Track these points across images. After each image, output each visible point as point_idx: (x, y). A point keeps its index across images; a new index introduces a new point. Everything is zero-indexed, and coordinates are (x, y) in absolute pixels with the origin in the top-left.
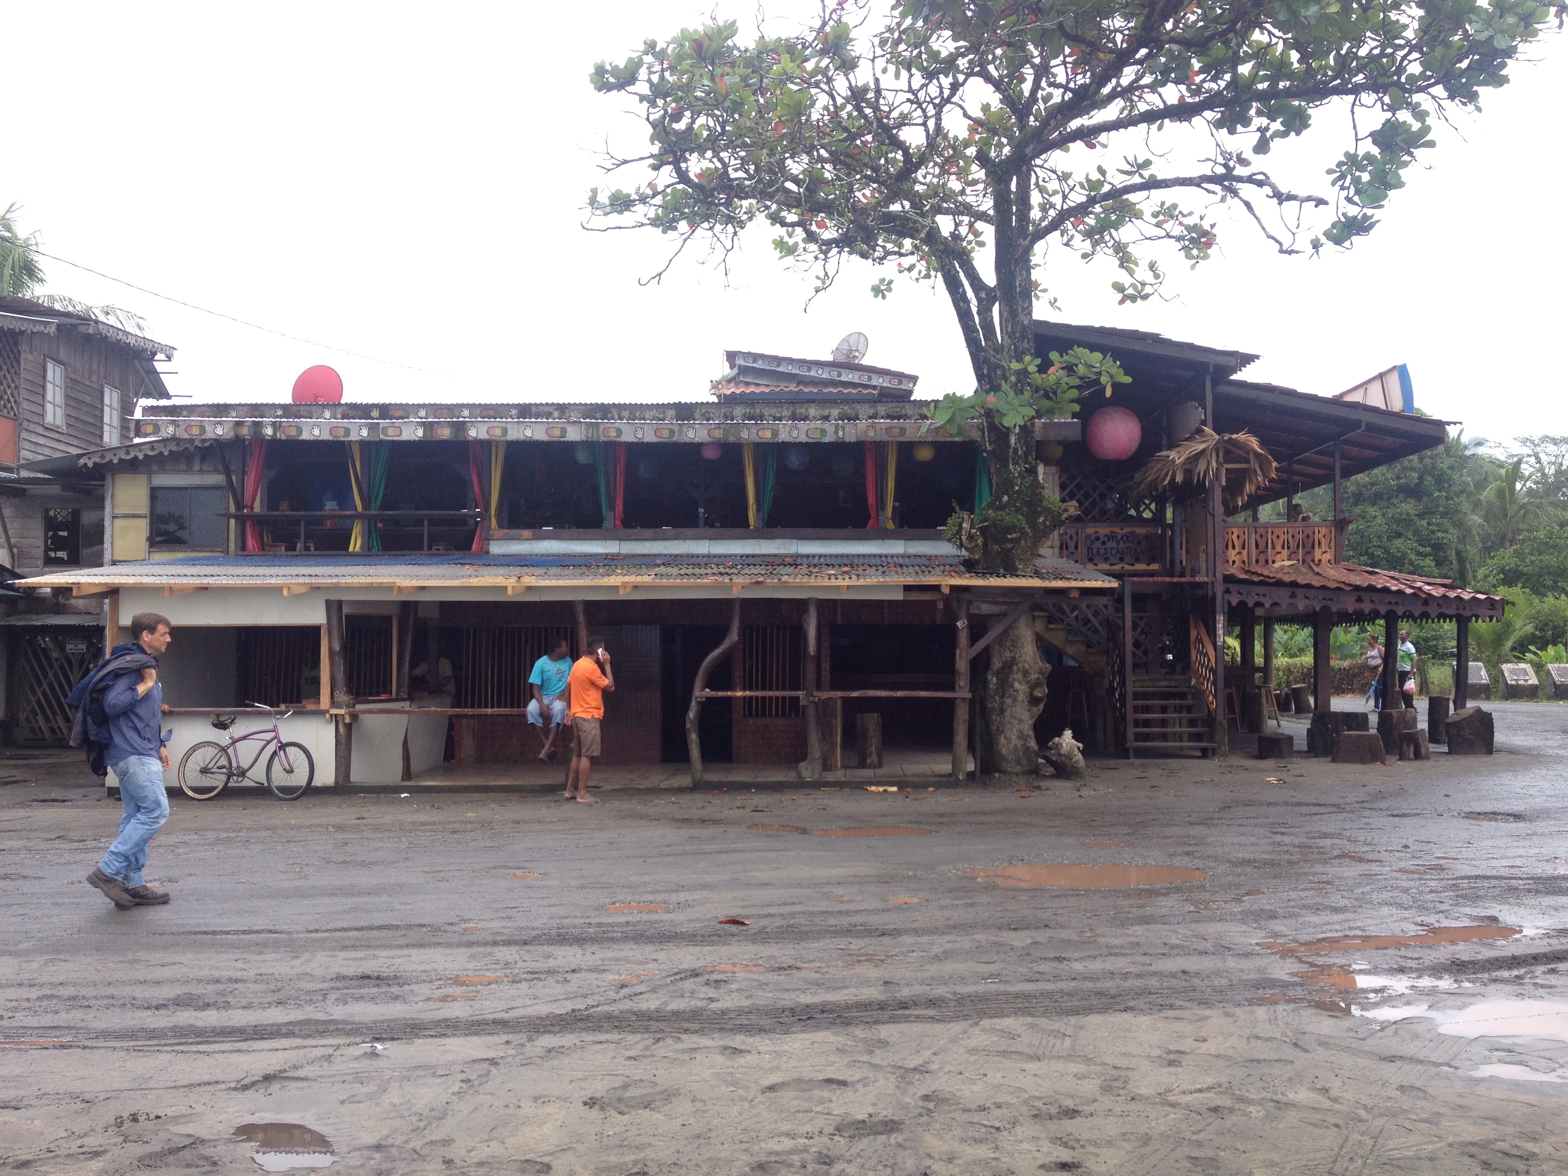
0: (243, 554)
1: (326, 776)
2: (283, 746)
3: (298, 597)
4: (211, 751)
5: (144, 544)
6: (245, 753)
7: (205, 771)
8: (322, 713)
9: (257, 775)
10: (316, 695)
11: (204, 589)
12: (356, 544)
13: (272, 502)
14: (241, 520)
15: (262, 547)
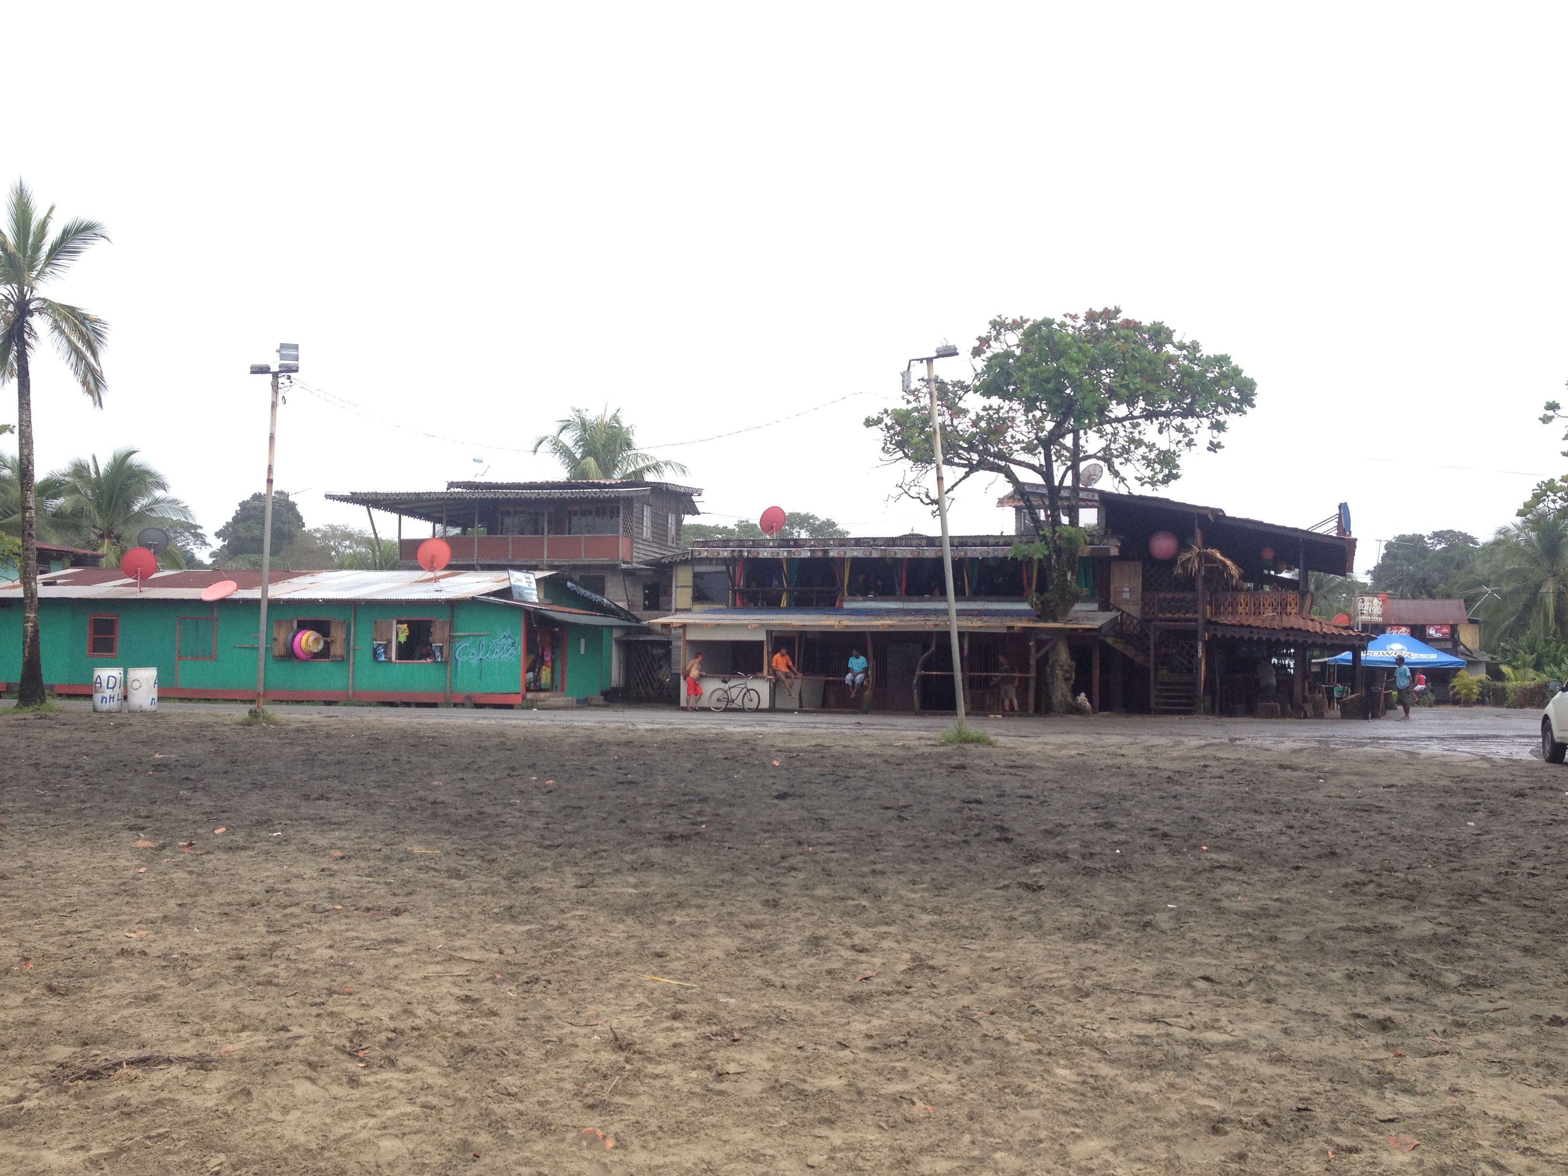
0: (735, 608)
1: (765, 704)
2: (748, 691)
3: (755, 629)
4: (721, 692)
5: (690, 600)
6: (734, 693)
7: (718, 700)
8: (764, 678)
9: (738, 703)
10: (761, 671)
11: (718, 625)
12: (784, 603)
13: (748, 584)
14: (734, 592)
15: (743, 604)
